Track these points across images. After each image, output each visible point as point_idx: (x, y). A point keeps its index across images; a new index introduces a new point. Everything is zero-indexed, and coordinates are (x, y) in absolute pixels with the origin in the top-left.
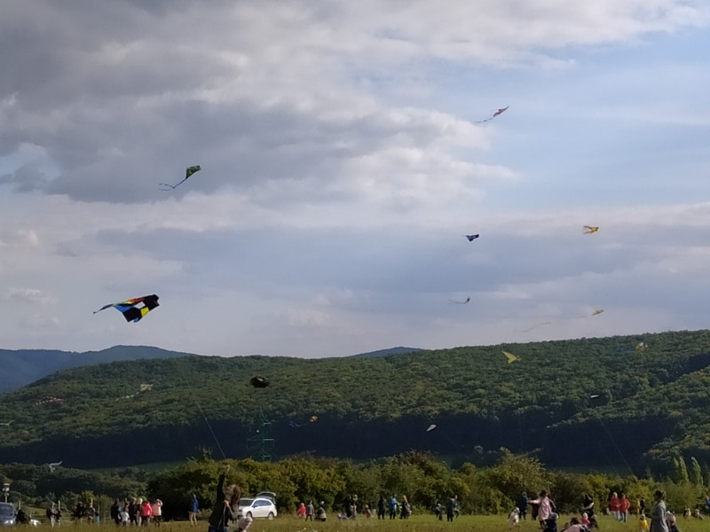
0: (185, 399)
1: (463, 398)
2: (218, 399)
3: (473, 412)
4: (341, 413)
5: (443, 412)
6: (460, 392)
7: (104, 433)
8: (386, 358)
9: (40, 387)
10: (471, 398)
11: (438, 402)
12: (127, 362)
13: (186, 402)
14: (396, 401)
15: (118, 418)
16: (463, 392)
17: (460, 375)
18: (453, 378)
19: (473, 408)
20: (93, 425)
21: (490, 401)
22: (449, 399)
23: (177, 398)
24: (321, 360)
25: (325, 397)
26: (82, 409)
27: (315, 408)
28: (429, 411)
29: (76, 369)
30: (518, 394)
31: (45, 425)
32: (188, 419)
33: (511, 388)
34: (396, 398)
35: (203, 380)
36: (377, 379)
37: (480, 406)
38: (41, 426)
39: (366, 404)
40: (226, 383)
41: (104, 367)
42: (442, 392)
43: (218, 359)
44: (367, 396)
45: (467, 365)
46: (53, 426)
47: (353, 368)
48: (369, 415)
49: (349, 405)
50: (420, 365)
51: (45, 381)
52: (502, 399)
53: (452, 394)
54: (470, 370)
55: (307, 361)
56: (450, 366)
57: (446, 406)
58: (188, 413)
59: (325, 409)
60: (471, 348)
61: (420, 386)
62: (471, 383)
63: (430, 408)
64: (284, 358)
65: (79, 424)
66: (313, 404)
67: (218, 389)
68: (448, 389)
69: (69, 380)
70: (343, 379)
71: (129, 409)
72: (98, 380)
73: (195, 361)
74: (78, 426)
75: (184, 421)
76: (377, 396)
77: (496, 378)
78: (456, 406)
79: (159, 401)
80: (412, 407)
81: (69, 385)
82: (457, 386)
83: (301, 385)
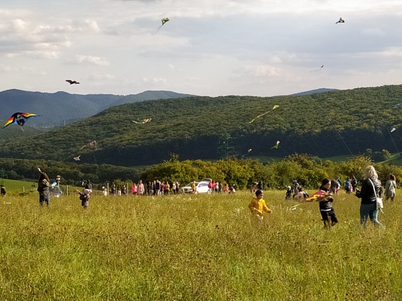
0: (188, 123)
1: (359, 120)
2: (208, 123)
3: (365, 128)
4: (284, 130)
5: (347, 129)
6: (358, 116)
7: (140, 145)
8: (312, 96)
9: (100, 118)
10: (364, 119)
11: (344, 122)
12: (152, 101)
13: (188, 125)
14: (318, 122)
15: (148, 135)
16: (359, 116)
17: (358, 106)
18: (353, 107)
19: (366, 125)
20: (132, 140)
21: (376, 121)
22: (350, 120)
23: (183, 122)
24: (271, 98)
25: (274, 121)
26: (126, 130)
27: (268, 127)
28: (338, 128)
29: (121, 105)
30: (394, 117)
31: (103, 140)
32: (190, 135)
33: (389, 113)
34: (318, 120)
35: (199, 111)
36: (306, 108)
37: (370, 124)
38: (101, 141)
39: (299, 124)
40: (213, 113)
41: (138, 104)
42: (346, 116)
43: (208, 98)
44: (300, 119)
45: (362, 99)
46: (108, 141)
47: (291, 102)
48: (301, 131)
49: (289, 125)
50: (333, 100)
51: (102, 114)
52: (383, 120)
53: (352, 117)
54: (364, 102)
55: (263, 99)
56: (351, 100)
57: (348, 125)
58: (190, 132)
59: (274, 127)
60: (365, 88)
61: (332, 113)
62: (364, 110)
63: (339, 126)
64: (249, 97)
65: (124, 139)
66: (266, 125)
67: (208, 116)
68: (350, 114)
69: (117, 112)
70: (285, 109)
71: (154, 130)
72: (135, 112)
73: (194, 100)
74: (123, 141)
75: (187, 137)
76: (306, 119)
77: (380, 107)
78: (355, 125)
79: (172, 124)
80: (327, 125)
81: (118, 116)
82: (356, 112)
83: (259, 113)
